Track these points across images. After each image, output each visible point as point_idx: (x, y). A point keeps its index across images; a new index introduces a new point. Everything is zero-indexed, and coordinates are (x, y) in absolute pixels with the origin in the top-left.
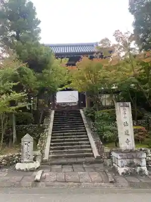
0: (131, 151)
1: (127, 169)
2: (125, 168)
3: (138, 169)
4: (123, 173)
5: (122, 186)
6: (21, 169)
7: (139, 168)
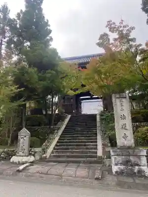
0: (129, 148)
1: (122, 167)
2: (120, 167)
3: (136, 169)
4: (116, 172)
5: (108, 184)
6: (15, 161)
7: (137, 167)
